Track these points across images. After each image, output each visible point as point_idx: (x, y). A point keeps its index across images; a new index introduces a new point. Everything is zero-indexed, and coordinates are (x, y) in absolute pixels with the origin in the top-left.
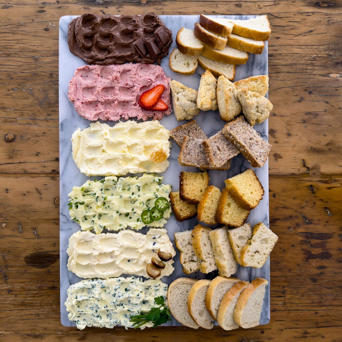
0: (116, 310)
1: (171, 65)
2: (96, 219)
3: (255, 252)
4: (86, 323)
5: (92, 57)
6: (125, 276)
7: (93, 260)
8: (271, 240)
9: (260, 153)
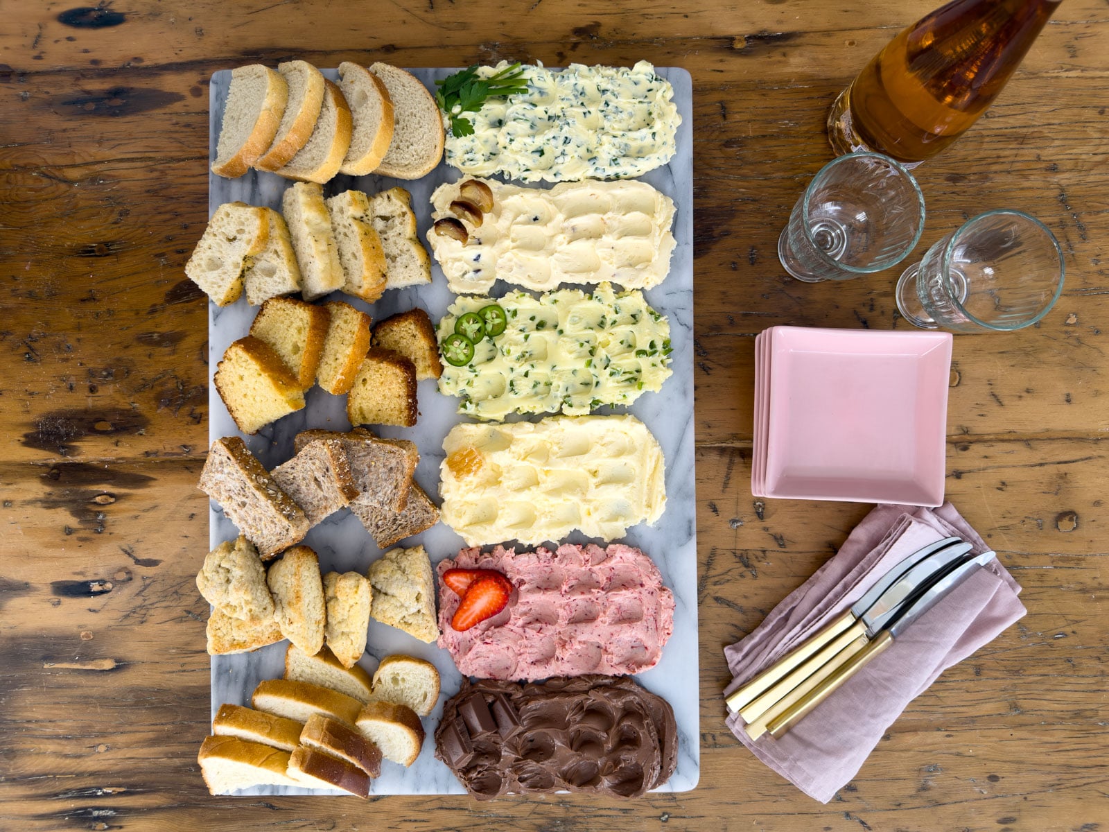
0: (563, 106)
1: (435, 679)
2: (611, 317)
3: (235, 239)
4: (634, 77)
5: (621, 693)
6: (544, 185)
7: (615, 224)
8: (199, 265)
9: (222, 472)
